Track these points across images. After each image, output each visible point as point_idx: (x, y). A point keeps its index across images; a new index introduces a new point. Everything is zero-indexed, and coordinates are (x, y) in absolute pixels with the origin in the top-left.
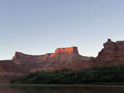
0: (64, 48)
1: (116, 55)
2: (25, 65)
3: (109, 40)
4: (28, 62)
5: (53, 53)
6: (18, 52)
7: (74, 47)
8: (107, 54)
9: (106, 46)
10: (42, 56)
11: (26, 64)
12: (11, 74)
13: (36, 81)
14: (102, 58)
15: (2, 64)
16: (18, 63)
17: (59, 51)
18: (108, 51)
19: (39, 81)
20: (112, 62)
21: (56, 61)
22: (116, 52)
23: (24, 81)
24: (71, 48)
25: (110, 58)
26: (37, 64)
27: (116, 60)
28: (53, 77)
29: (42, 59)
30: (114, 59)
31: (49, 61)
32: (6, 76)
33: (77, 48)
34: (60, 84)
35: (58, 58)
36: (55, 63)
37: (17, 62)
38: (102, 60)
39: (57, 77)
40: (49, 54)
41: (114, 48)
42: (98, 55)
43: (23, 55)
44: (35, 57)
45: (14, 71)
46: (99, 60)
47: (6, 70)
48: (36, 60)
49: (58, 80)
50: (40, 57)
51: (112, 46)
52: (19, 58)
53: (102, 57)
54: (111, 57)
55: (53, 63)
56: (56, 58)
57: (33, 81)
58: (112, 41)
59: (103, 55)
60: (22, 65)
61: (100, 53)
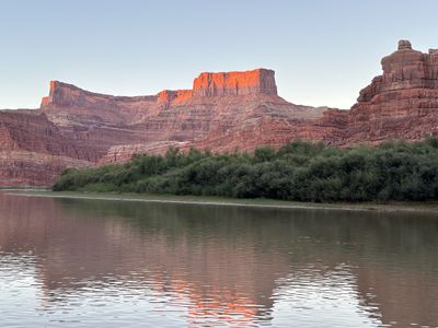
0: (224, 74)
1: (425, 100)
2: (86, 129)
3: (405, 45)
4: (96, 118)
5: (186, 91)
6: (62, 84)
7: (261, 70)
8: (392, 96)
9: (390, 69)
10: (147, 98)
11: (91, 127)
12: (40, 158)
13: (180, 186)
14: (375, 111)
15: (6, 124)
16: (60, 120)
17: (209, 83)
18: (396, 86)
19: (195, 187)
20: (411, 125)
21: (197, 118)
22: (427, 90)
23: (124, 185)
24: (252, 72)
25: (405, 112)
26: (127, 127)
27: (424, 119)
28: (260, 174)
29: (145, 111)
30: (419, 116)
31: (173, 118)
32: (22, 165)
33: (272, 72)
34: (298, 199)
35: (204, 108)
36: (193, 126)
37: (58, 117)
38: (373, 118)
39: (278, 174)
40: (171, 95)
41: (421, 74)
42: (358, 100)
43: (77, 93)
44: (121, 104)
45: (49, 149)
46: (362, 119)
47: (20, 146)
48: (126, 113)
49: (284, 185)
50: (137, 104)
51: (415, 66)
52: (66, 105)
53: (372, 107)
54: (407, 109)
55: (184, 127)
56: (198, 108)
57: (166, 184)
58: (413, 48)
59: (379, 101)
60: (76, 129)
61: (366, 95)
